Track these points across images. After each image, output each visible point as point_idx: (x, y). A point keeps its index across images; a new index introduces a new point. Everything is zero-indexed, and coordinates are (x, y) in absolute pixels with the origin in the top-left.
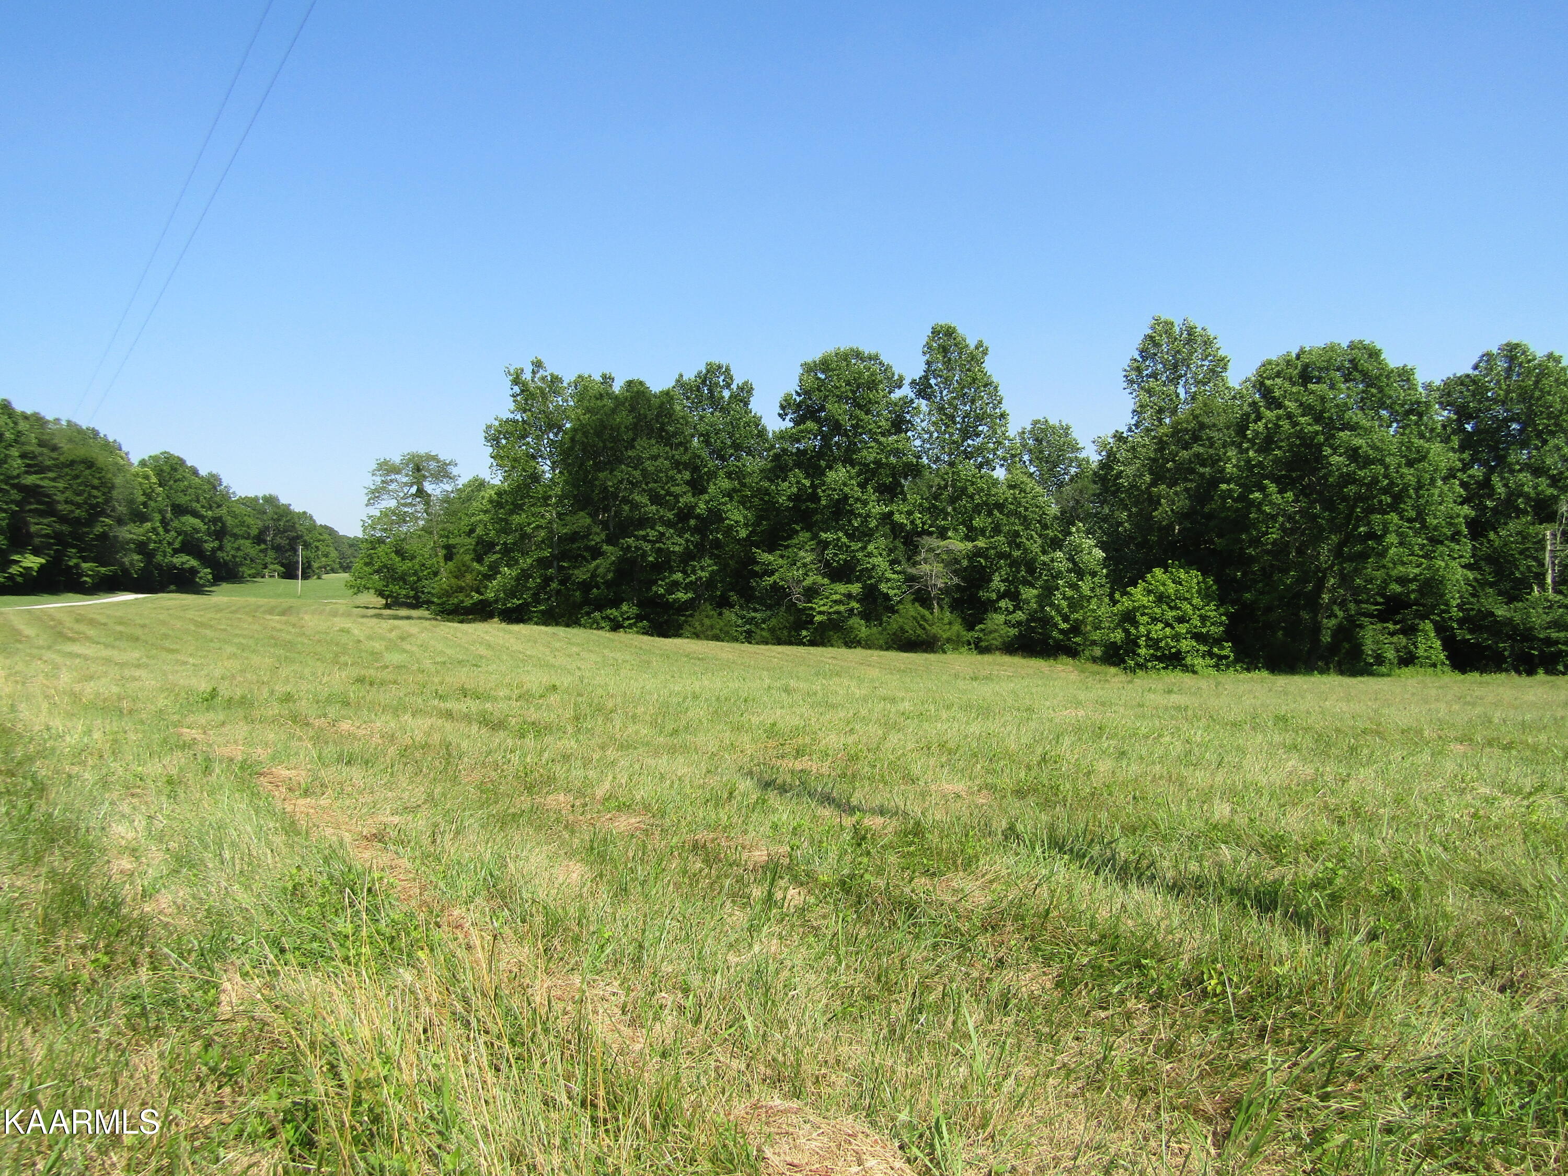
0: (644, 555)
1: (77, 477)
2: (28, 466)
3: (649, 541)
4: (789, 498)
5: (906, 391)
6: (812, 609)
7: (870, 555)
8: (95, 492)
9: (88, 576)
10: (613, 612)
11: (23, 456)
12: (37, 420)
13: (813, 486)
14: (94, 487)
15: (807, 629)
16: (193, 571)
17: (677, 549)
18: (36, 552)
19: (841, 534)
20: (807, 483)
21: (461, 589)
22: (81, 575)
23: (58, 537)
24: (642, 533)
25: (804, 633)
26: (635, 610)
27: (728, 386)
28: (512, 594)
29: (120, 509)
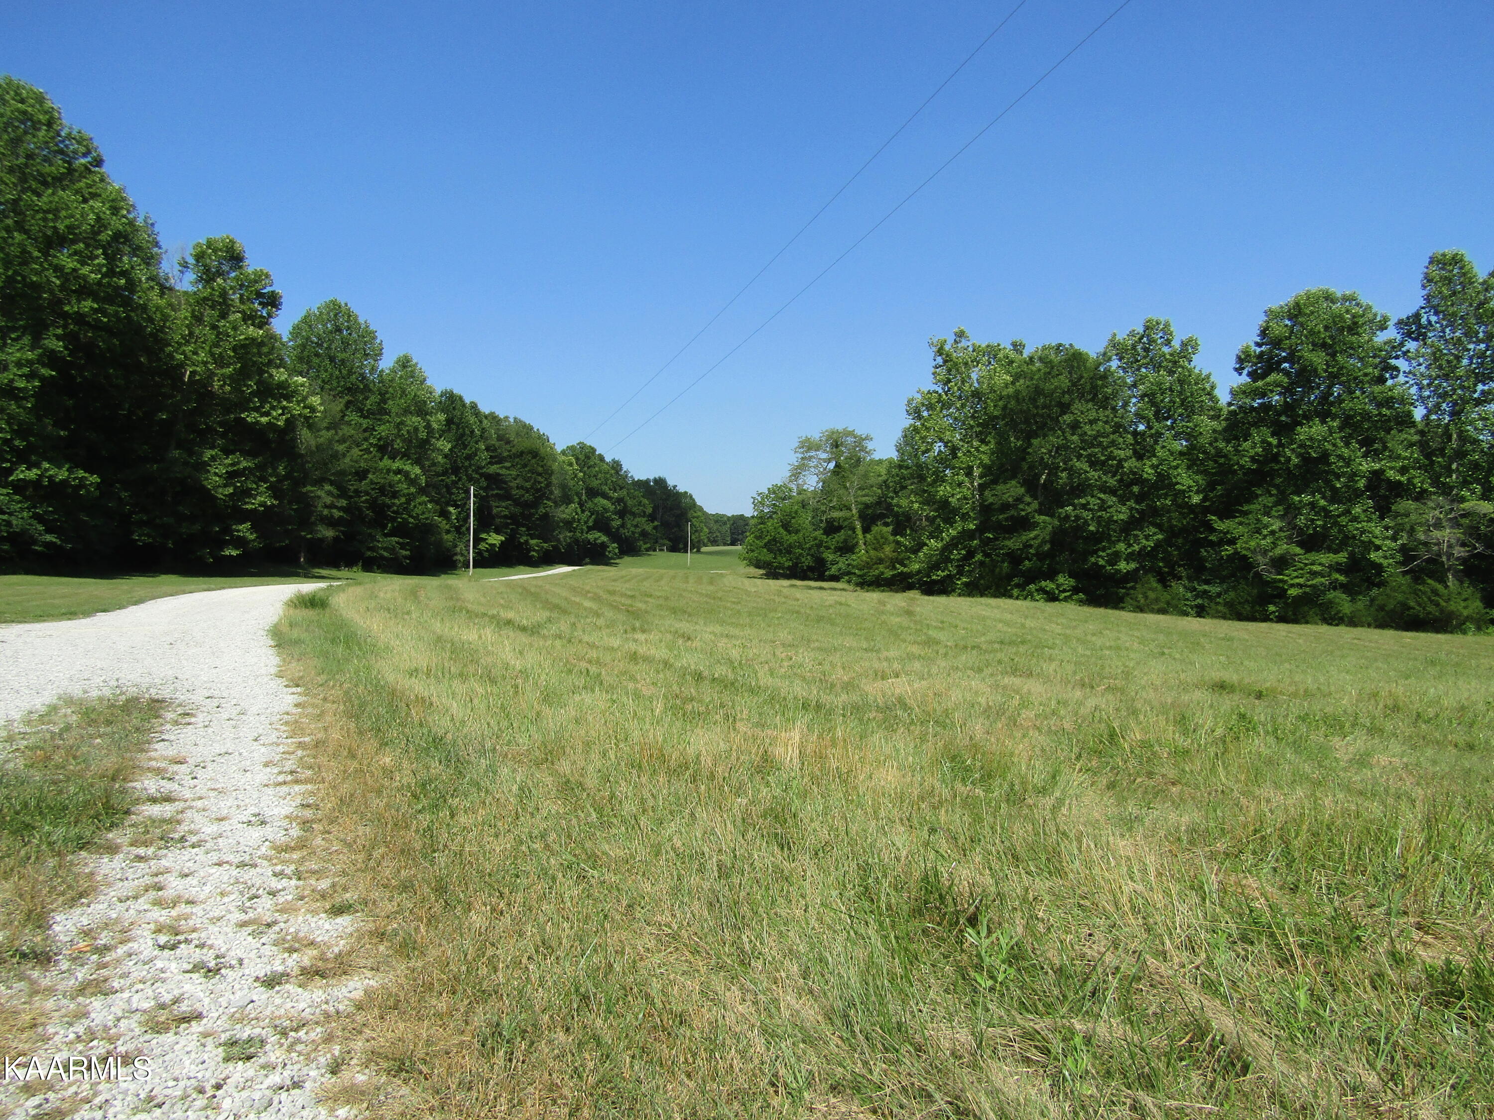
0: (1086, 523)
1: (525, 466)
2: (491, 457)
3: (1090, 510)
4: (1253, 459)
5: (1392, 334)
6: (1285, 582)
7: (1355, 519)
8: (540, 479)
9: (534, 550)
10: (1049, 585)
11: (488, 449)
12: (493, 417)
13: (1280, 445)
14: (540, 474)
15: (1275, 604)
16: (603, 546)
17: (1122, 517)
18: (498, 532)
19: (1318, 496)
20: (1274, 441)
21: (880, 561)
22: (529, 550)
23: (512, 517)
24: (1083, 501)
25: (1272, 608)
26: (1072, 582)
27: (1168, 343)
28: (935, 567)
29: (557, 492)
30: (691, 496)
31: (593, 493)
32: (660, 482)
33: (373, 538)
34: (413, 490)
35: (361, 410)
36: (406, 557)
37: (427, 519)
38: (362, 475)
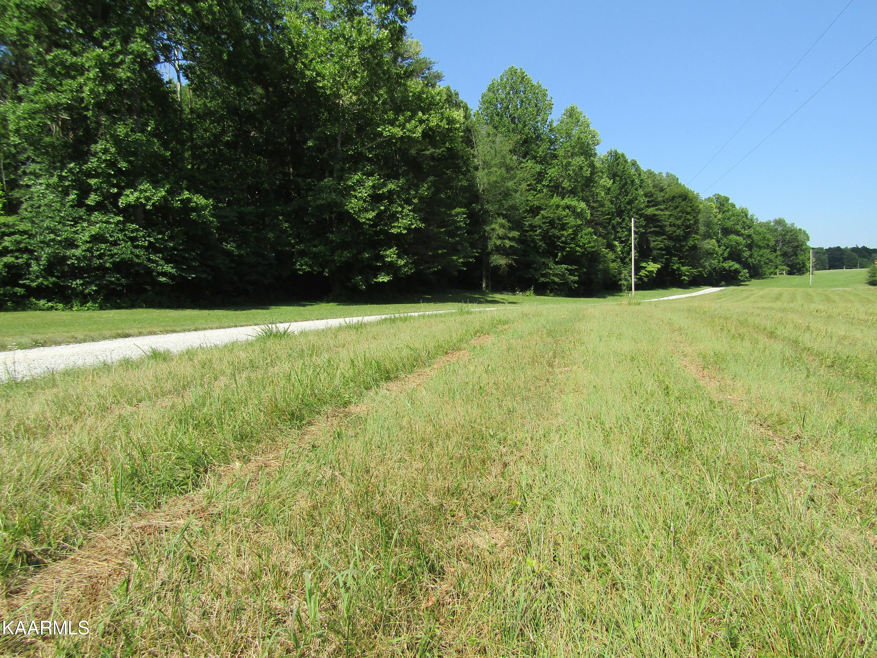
1: (676, 207)
2: (649, 201)
8: (689, 217)
9: (685, 275)
11: (646, 195)
14: (688, 213)
16: (737, 272)
18: (655, 261)
22: (681, 275)
23: (667, 249)
29: (702, 229)
30: (805, 232)
31: (726, 231)
32: (780, 222)
33: (546, 266)
34: (579, 222)
35: (534, 158)
36: (574, 282)
37: (593, 247)
38: (535, 211)
